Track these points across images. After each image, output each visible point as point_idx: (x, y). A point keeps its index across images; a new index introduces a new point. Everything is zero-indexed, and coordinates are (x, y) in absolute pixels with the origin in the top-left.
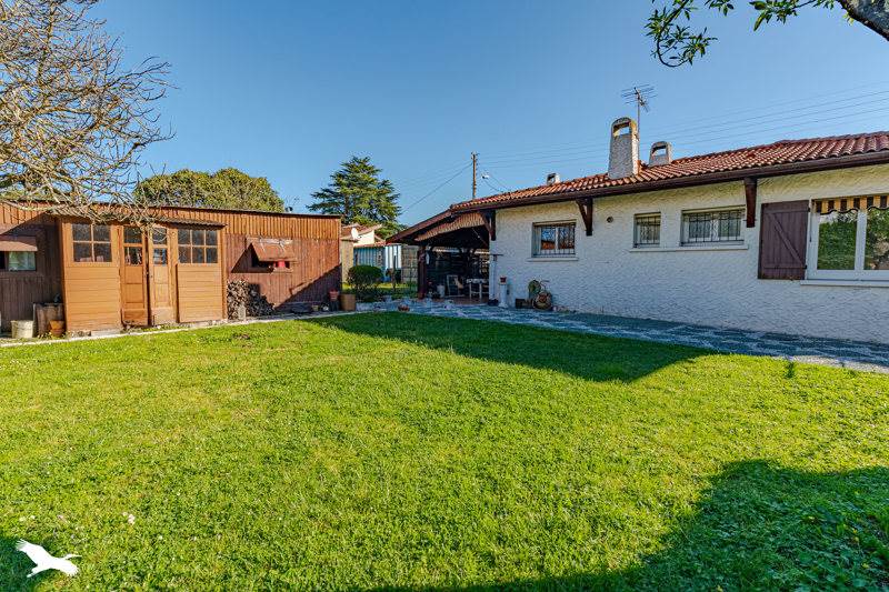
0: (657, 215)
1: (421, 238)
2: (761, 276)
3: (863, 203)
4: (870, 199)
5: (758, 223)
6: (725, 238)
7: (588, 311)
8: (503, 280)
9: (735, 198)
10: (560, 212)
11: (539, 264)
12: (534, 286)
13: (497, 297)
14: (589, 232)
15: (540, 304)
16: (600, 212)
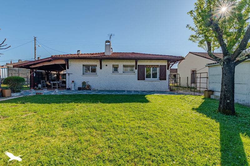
0: (118, 65)
1: (33, 66)
2: (138, 80)
3: (152, 66)
4: (153, 66)
5: (137, 69)
6: (131, 71)
7: (101, 89)
8: (73, 82)
9: (133, 63)
10: (92, 62)
11: (85, 77)
12: (84, 83)
13: (70, 87)
14: (101, 68)
15: (87, 88)
16: (104, 63)
